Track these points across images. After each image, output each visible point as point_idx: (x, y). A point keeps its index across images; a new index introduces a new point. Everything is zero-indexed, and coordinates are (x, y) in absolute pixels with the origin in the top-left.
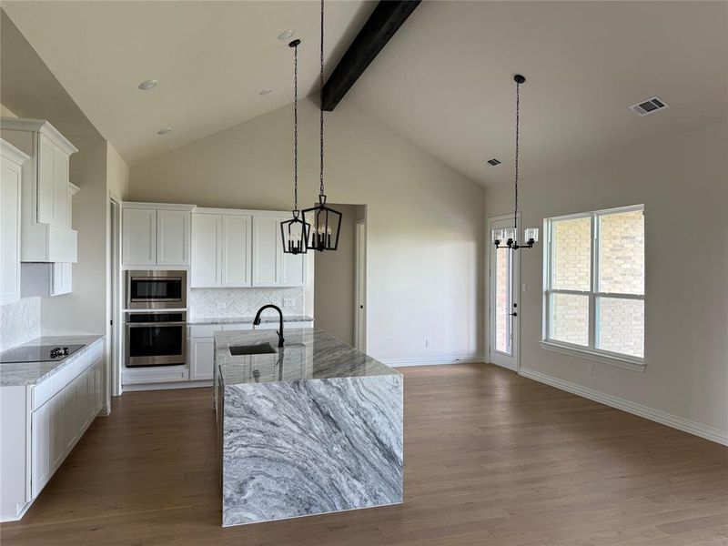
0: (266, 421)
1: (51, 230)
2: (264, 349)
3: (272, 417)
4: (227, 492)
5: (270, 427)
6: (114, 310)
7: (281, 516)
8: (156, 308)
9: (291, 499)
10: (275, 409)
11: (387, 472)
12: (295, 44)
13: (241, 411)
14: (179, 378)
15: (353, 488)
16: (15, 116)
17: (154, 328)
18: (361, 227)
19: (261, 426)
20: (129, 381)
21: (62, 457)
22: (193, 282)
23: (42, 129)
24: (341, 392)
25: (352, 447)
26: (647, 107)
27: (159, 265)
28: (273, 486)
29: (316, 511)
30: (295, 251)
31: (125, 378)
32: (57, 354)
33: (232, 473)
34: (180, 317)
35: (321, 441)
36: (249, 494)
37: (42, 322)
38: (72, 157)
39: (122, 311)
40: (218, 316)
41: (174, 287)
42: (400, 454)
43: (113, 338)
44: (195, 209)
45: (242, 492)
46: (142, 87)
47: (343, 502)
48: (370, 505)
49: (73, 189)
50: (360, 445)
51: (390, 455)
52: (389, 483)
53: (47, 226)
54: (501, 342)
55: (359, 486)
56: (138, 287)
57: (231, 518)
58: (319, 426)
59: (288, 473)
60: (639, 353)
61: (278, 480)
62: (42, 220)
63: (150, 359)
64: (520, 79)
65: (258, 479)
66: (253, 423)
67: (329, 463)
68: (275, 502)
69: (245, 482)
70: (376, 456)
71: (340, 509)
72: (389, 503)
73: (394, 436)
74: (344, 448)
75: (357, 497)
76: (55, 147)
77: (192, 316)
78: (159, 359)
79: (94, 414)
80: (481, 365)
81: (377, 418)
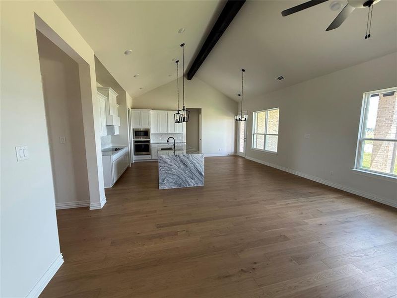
0: (169, 165)
1: (113, 117)
2: (170, 149)
3: (170, 164)
4: (160, 181)
5: (170, 166)
6: (131, 139)
7: (173, 187)
8: (142, 139)
9: (176, 183)
10: (171, 162)
11: (200, 178)
12: (177, 62)
13: (162, 162)
14: (149, 158)
15: (191, 181)
16: (102, 86)
17: (142, 145)
18: (200, 115)
19: (167, 165)
20: (136, 159)
21: (120, 175)
22: (152, 132)
23: (109, 90)
24: (188, 158)
25: (191, 172)
26: (280, 79)
27: (142, 127)
28: (171, 180)
29: (182, 187)
30: (178, 122)
31: (134, 158)
32: (116, 150)
33: (161, 177)
34: (148, 142)
35: (183, 170)
36: (165, 182)
37: (112, 142)
38: (117, 97)
39: (133, 140)
40: (159, 142)
41: (146, 133)
42: (203, 174)
43: (130, 147)
44: (151, 111)
45: (164, 181)
46: (135, 76)
47: (189, 185)
48: (195, 186)
49: (118, 106)
50: (193, 171)
51: (201, 174)
52: (200, 181)
53: (112, 116)
54: (241, 149)
55: (193, 181)
56: (137, 133)
57: (161, 187)
58: (182, 166)
59: (175, 177)
60: (275, 150)
61: (172, 179)
62: (111, 114)
63: (141, 153)
64: (243, 70)
65: (167, 178)
66: (166, 165)
67: (185, 175)
68: (172, 184)
69: (164, 179)
70: (197, 174)
71: (188, 186)
72: (200, 185)
73: (202, 169)
74: (189, 172)
75: (192, 184)
76: (113, 94)
77: (152, 142)
78: (144, 153)
79: (127, 166)
80: (235, 156)
81: (198, 165)
